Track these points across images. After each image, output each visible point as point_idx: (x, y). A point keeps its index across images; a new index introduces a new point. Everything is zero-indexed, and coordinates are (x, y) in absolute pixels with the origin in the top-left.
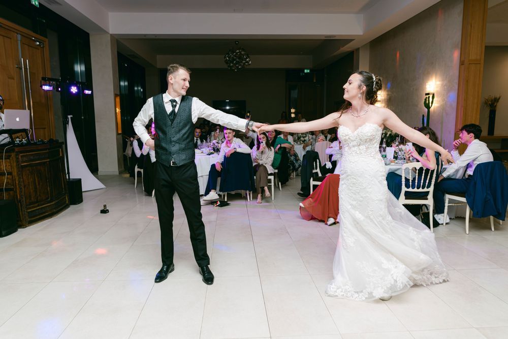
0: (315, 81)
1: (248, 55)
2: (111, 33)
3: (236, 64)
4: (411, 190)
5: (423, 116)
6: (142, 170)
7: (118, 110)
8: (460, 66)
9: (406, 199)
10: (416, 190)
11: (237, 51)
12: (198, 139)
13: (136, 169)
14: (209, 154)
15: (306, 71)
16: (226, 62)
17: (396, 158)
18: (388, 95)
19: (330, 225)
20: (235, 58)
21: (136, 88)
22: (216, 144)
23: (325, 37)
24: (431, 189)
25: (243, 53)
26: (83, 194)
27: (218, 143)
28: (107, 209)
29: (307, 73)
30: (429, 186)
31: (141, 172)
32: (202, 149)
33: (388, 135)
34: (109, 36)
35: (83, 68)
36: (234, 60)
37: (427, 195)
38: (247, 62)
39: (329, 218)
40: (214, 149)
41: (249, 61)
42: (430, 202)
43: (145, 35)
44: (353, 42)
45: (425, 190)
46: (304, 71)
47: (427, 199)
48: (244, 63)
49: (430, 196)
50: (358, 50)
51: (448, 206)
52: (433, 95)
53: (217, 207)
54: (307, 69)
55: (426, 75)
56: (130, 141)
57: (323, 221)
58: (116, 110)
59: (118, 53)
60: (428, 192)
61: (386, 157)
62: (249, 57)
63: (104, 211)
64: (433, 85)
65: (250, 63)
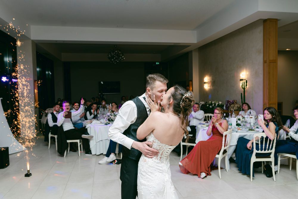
0: (161, 69)
1: (123, 54)
2: (32, 39)
3: (115, 59)
4: (260, 152)
5: (242, 94)
6: (56, 137)
7: (36, 91)
8: (263, 64)
9: (256, 158)
10: (263, 152)
11: (116, 51)
12: (95, 111)
13: (50, 135)
14: (106, 124)
15: (157, 63)
16: (109, 58)
17: (238, 125)
18: (212, 79)
19: (203, 178)
20: (115, 56)
21: (47, 73)
22: (110, 116)
23: (174, 44)
24: (273, 151)
25: (120, 52)
26: (10, 156)
27: (111, 115)
28: (30, 173)
29: (158, 65)
30: (271, 149)
31: (54, 138)
32: (100, 120)
33: (216, 105)
34: (31, 41)
35: (11, 59)
36: (115, 57)
37: (270, 155)
38: (123, 58)
39: (202, 172)
40: (109, 120)
41: (124, 57)
42: (272, 159)
43: (56, 41)
44: (189, 47)
45: (270, 151)
46: (156, 63)
47: (270, 157)
48: (121, 59)
49: (272, 156)
50: (191, 52)
51: (281, 160)
52: (247, 81)
53: (116, 164)
54: (158, 62)
55: (239, 68)
56: (45, 113)
57: (197, 175)
58: (34, 91)
59: (37, 52)
60: (270, 153)
61: (231, 125)
62: (123, 55)
63: (28, 175)
64: (244, 74)
65: (124, 59)
